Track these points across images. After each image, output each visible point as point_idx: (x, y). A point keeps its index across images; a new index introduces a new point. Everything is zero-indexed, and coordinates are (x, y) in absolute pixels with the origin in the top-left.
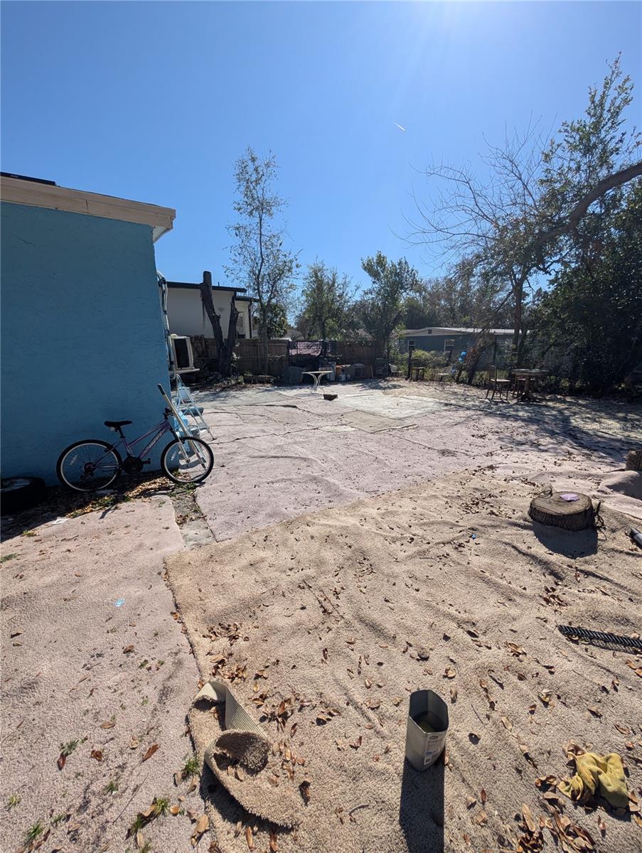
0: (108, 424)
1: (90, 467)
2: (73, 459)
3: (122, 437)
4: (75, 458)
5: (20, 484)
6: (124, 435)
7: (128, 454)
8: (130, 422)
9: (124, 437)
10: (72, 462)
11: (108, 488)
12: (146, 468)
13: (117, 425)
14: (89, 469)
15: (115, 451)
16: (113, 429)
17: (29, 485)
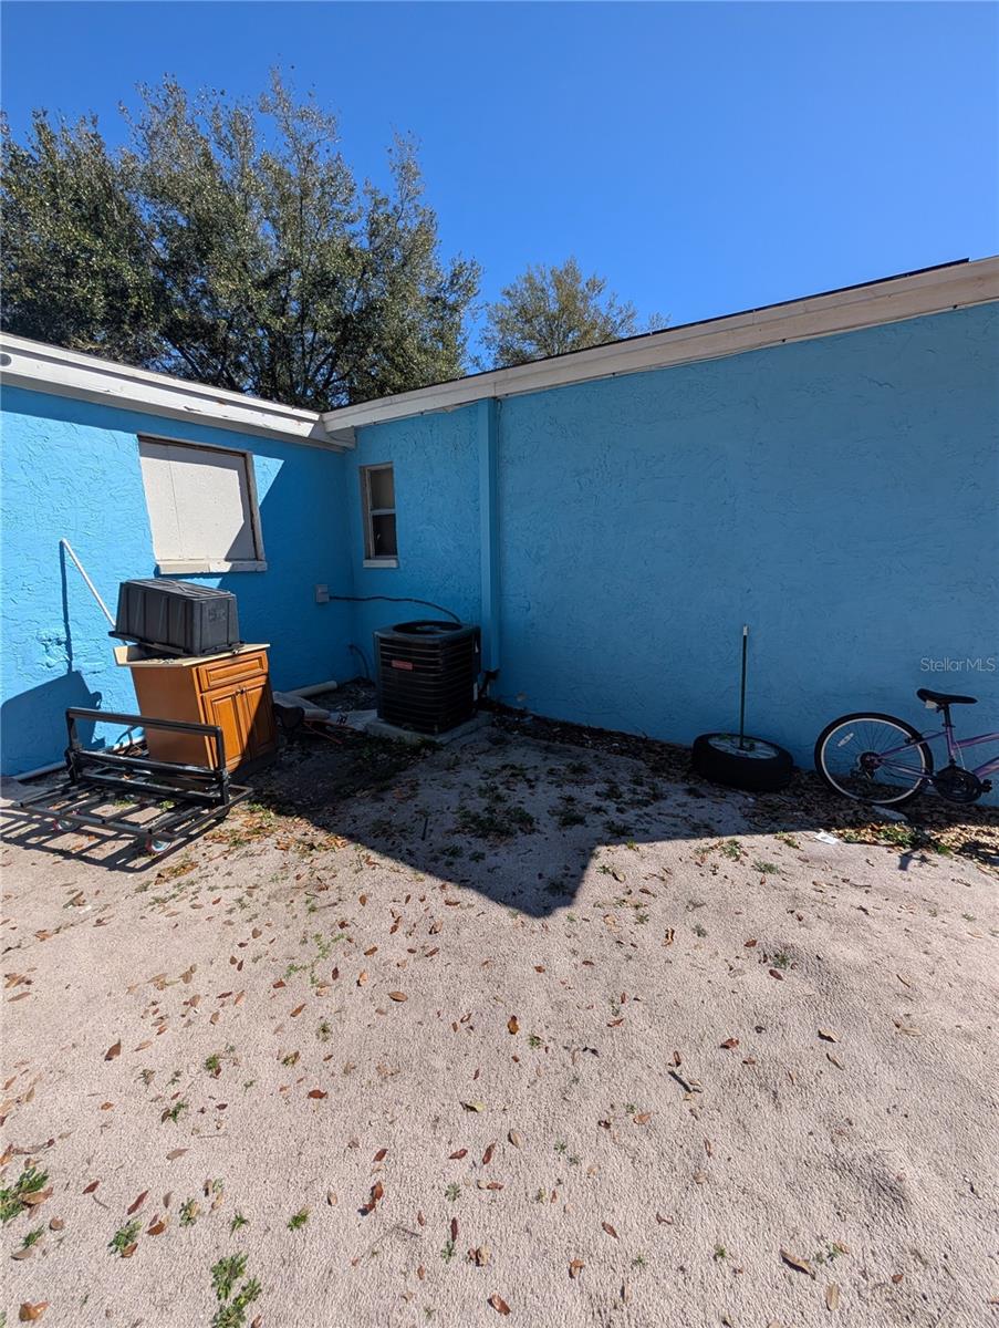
0: (924, 695)
1: (872, 761)
2: (845, 738)
3: (948, 724)
4: (848, 738)
5: (763, 753)
6: (953, 723)
7: (952, 761)
8: (972, 701)
9: (951, 726)
10: (842, 742)
11: (896, 807)
12: (984, 799)
13: (945, 701)
14: (869, 762)
15: (925, 748)
16: (932, 705)
17: (774, 758)
